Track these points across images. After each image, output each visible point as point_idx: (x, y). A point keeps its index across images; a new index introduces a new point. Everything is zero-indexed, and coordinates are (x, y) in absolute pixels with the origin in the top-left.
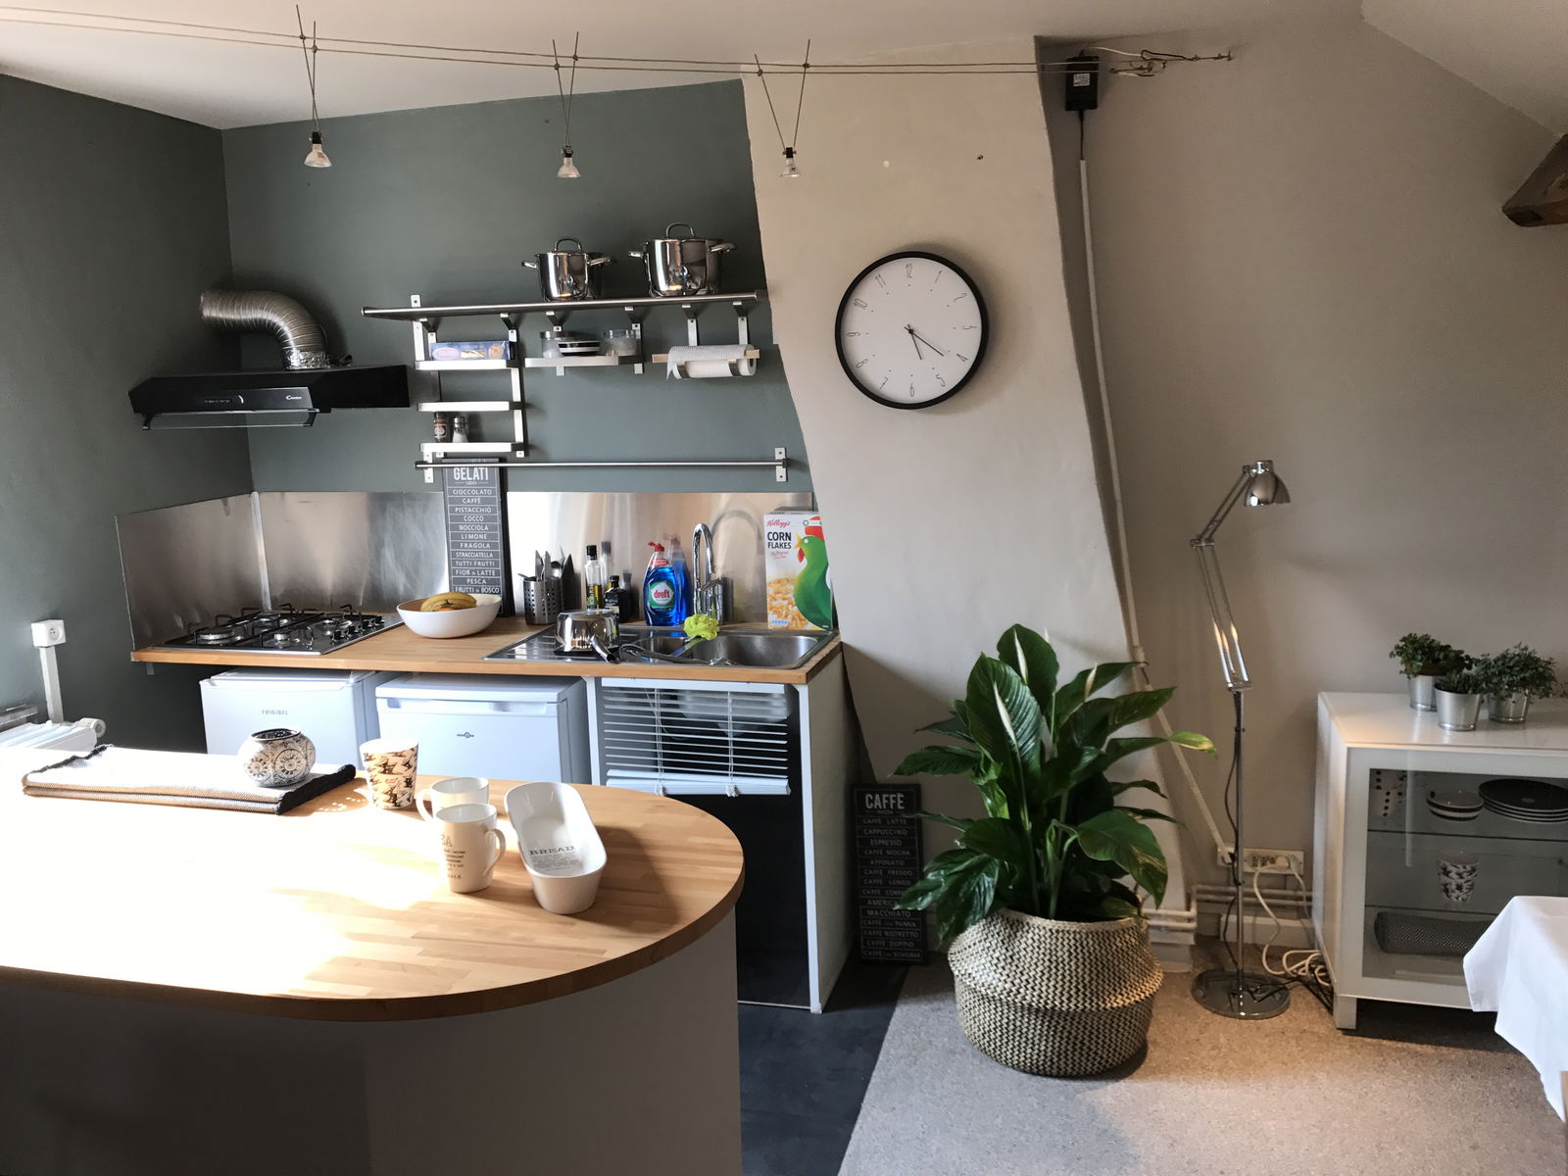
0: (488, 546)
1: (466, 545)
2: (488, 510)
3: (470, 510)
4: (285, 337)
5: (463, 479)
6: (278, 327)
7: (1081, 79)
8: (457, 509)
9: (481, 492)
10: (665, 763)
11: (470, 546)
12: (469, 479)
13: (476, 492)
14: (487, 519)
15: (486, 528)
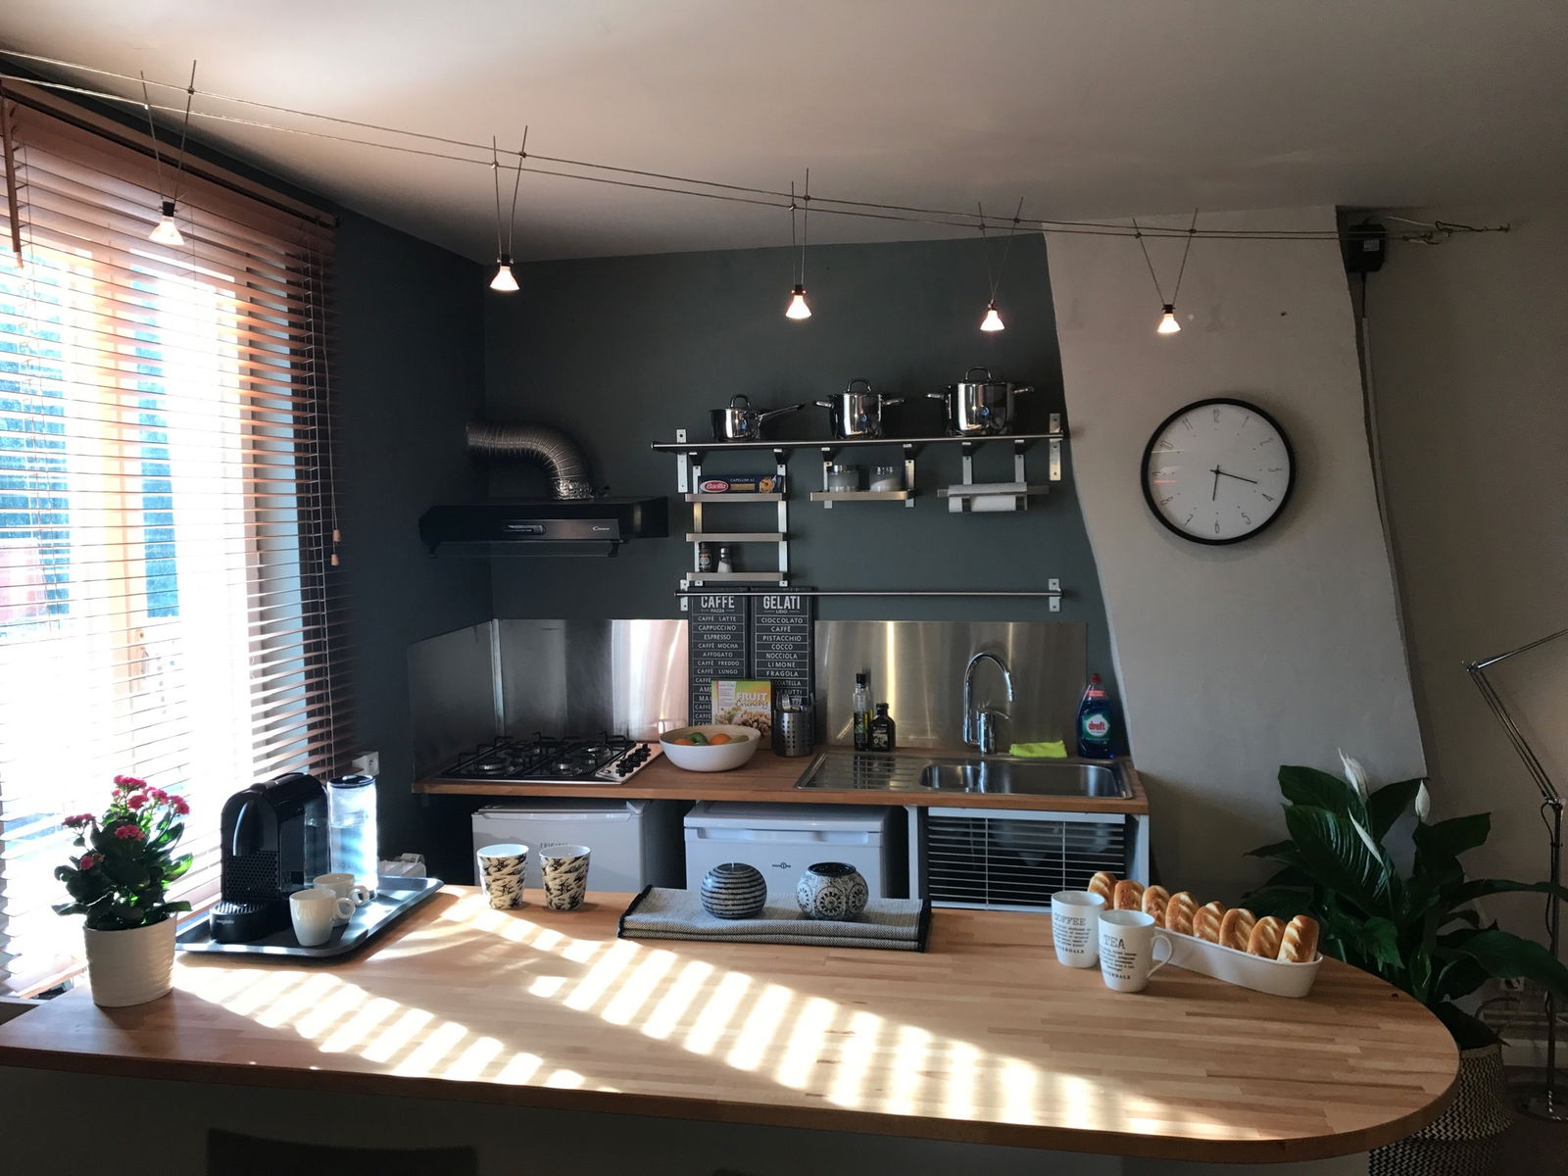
0: (796, 674)
1: (772, 673)
2: (798, 638)
3: (778, 638)
4: (554, 468)
5: (772, 607)
6: (548, 458)
7: (1371, 245)
8: (765, 637)
9: (792, 621)
10: (991, 894)
11: (777, 674)
12: (779, 607)
13: (786, 621)
14: (796, 647)
15: (795, 656)
